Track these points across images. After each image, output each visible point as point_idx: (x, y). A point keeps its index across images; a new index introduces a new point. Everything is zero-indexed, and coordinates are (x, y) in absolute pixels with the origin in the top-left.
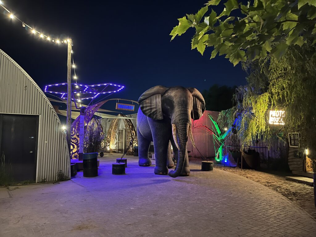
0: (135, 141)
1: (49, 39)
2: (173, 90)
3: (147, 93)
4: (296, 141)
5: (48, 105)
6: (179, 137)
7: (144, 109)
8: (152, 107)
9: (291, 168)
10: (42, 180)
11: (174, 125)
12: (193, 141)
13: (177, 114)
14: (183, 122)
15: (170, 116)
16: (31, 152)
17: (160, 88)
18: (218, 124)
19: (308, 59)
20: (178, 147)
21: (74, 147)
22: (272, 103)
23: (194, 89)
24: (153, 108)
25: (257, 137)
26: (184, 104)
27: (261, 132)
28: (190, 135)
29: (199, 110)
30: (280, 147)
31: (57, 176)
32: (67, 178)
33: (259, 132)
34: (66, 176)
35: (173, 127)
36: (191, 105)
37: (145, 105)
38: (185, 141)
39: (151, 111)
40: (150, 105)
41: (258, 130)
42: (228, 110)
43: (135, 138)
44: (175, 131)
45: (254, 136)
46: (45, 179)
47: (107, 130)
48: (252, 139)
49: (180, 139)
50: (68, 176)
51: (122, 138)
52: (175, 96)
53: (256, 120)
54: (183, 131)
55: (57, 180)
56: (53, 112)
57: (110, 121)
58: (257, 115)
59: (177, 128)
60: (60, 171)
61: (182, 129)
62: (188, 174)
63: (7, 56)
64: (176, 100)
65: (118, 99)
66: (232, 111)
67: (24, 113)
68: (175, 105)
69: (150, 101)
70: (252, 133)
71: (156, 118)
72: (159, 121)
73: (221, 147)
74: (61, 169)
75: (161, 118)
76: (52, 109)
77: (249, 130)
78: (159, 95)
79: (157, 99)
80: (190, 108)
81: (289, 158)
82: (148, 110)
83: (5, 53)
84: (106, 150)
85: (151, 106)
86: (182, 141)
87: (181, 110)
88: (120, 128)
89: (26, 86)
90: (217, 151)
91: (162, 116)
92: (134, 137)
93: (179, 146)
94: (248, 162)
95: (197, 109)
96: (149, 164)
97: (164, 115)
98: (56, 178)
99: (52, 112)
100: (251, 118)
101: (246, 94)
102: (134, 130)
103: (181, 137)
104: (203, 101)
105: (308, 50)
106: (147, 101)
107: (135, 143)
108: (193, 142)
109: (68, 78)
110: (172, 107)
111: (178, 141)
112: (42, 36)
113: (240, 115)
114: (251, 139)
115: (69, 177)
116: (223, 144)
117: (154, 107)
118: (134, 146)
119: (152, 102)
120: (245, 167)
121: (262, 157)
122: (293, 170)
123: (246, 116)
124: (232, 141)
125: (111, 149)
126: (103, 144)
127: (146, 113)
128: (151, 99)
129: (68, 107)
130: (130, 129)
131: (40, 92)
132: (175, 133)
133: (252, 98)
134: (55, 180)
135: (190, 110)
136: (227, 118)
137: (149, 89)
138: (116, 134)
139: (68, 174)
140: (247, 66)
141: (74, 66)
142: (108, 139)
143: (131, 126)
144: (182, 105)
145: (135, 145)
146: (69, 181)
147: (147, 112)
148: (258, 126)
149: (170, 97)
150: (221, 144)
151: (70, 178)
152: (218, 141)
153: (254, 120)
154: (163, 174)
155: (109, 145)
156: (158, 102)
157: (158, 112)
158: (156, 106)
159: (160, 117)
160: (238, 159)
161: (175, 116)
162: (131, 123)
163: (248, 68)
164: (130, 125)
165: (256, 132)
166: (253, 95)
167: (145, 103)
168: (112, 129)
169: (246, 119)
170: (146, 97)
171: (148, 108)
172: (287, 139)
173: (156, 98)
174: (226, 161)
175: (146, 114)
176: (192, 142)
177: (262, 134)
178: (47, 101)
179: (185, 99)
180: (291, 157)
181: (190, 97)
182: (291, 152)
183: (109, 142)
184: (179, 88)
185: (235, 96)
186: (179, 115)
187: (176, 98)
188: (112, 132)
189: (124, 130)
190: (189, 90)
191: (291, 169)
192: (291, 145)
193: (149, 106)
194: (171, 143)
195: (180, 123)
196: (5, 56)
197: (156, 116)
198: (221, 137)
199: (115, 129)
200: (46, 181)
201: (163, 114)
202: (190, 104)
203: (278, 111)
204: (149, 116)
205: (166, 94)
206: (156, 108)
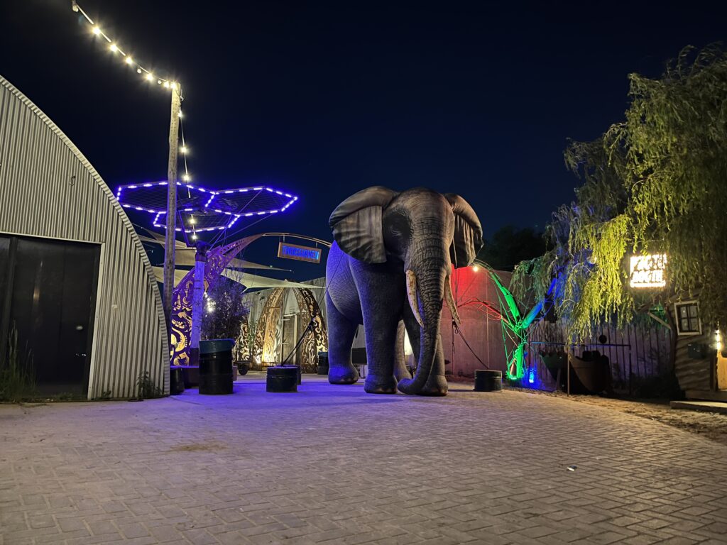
0: (321, 340)
1: (129, 61)
2: (409, 195)
3: (349, 202)
4: (692, 321)
5: (123, 222)
6: (422, 300)
7: (343, 239)
8: (362, 234)
9: (683, 384)
10: (103, 392)
11: (412, 273)
12: (454, 308)
13: (417, 247)
14: (432, 265)
15: (401, 253)
16: (80, 328)
17: (378, 192)
18: (511, 293)
19: (713, 119)
20: (419, 321)
21: (179, 340)
22: (636, 237)
23: (457, 198)
24: (365, 237)
25: (602, 317)
26: (435, 227)
27: (613, 308)
28: (448, 297)
29: (468, 245)
30: (656, 348)
31: (137, 387)
32: (161, 393)
33: (607, 307)
34: (158, 388)
35: (410, 278)
36: (451, 229)
37: (344, 230)
38: (436, 309)
39: (358, 244)
40: (355, 229)
41: (606, 302)
42: (536, 260)
43: (321, 333)
44: (414, 286)
45: (595, 315)
46: (109, 393)
47: (257, 317)
48: (592, 321)
49: (424, 304)
50: (163, 388)
51: (290, 335)
52: (415, 207)
53: (600, 279)
54: (432, 285)
55: (136, 395)
56: (134, 239)
57: (263, 298)
58: (601, 267)
59: (417, 279)
60: (146, 373)
61: (430, 280)
62: (443, 391)
63: (33, 106)
64: (415, 217)
65: (284, 235)
66: (544, 262)
67: (67, 238)
68: (412, 227)
69: (356, 222)
70: (591, 309)
71: (369, 259)
72: (375, 267)
73: (520, 347)
74: (148, 370)
75: (382, 260)
76: (131, 231)
77: (584, 301)
78: (378, 207)
79: (373, 218)
80: (447, 235)
81: (677, 362)
82: (352, 240)
83: (29, 101)
84: (254, 364)
85: (358, 232)
86: (429, 309)
87: (428, 239)
88: (288, 313)
89: (75, 177)
90: (511, 357)
91: (383, 254)
92: (319, 330)
93: (424, 319)
94: (583, 378)
95: (464, 244)
96: (352, 379)
97: (389, 254)
98: (134, 392)
99: (132, 238)
100: (588, 277)
101: (576, 220)
102: (320, 315)
103: (427, 299)
104: (478, 227)
105: (713, 99)
106: (350, 221)
107: (320, 344)
108: (455, 311)
109: (170, 170)
110: (408, 233)
111: (420, 309)
112: (114, 48)
113: (562, 270)
114: (589, 322)
115: (165, 390)
116: (525, 341)
117: (366, 234)
118: (318, 351)
119: (361, 223)
120: (577, 389)
121: (615, 374)
122: (688, 389)
123: (576, 271)
124: (545, 339)
125: (264, 363)
126: (246, 351)
127: (347, 246)
128: (358, 215)
129: (169, 234)
130: (310, 312)
131: (104, 192)
132: (414, 290)
133: (589, 227)
134: (134, 395)
135: (448, 242)
136: (533, 280)
137: (354, 195)
138: (278, 327)
139: (164, 384)
140: (576, 160)
141: (184, 150)
142: (259, 337)
143: (311, 307)
144: (429, 228)
145: (321, 349)
146: (166, 398)
147: (350, 245)
148: (604, 293)
149: (403, 210)
150: (519, 341)
151: (169, 393)
152: (512, 333)
153: (594, 280)
154: (385, 393)
155: (261, 353)
156: (374, 224)
157: (374, 247)
158: (371, 232)
159: (378, 256)
160: (559, 372)
161: (414, 252)
162: (313, 298)
163: (580, 165)
164: (310, 304)
165: (600, 308)
166: (592, 221)
167: (345, 225)
168: (267, 316)
169: (577, 279)
170: (347, 211)
171: (351, 236)
172: (672, 319)
173: (370, 216)
174: (531, 381)
175: (347, 251)
176: (453, 311)
177: (615, 309)
178: (120, 214)
179: (435, 214)
180: (681, 360)
181: (447, 211)
182: (683, 348)
183: (261, 346)
184: (422, 191)
185: (550, 229)
186: (422, 250)
187: (416, 212)
188: (268, 323)
189: (296, 317)
190: (446, 197)
191: (683, 387)
192: (681, 331)
193: (353, 232)
194: (404, 326)
195: (425, 268)
196: (30, 108)
197: (371, 255)
198: (520, 324)
199: (276, 316)
200: (111, 396)
201: (386, 253)
202: (448, 226)
203: (649, 257)
204: (355, 254)
205: (394, 205)
206: (369, 236)
